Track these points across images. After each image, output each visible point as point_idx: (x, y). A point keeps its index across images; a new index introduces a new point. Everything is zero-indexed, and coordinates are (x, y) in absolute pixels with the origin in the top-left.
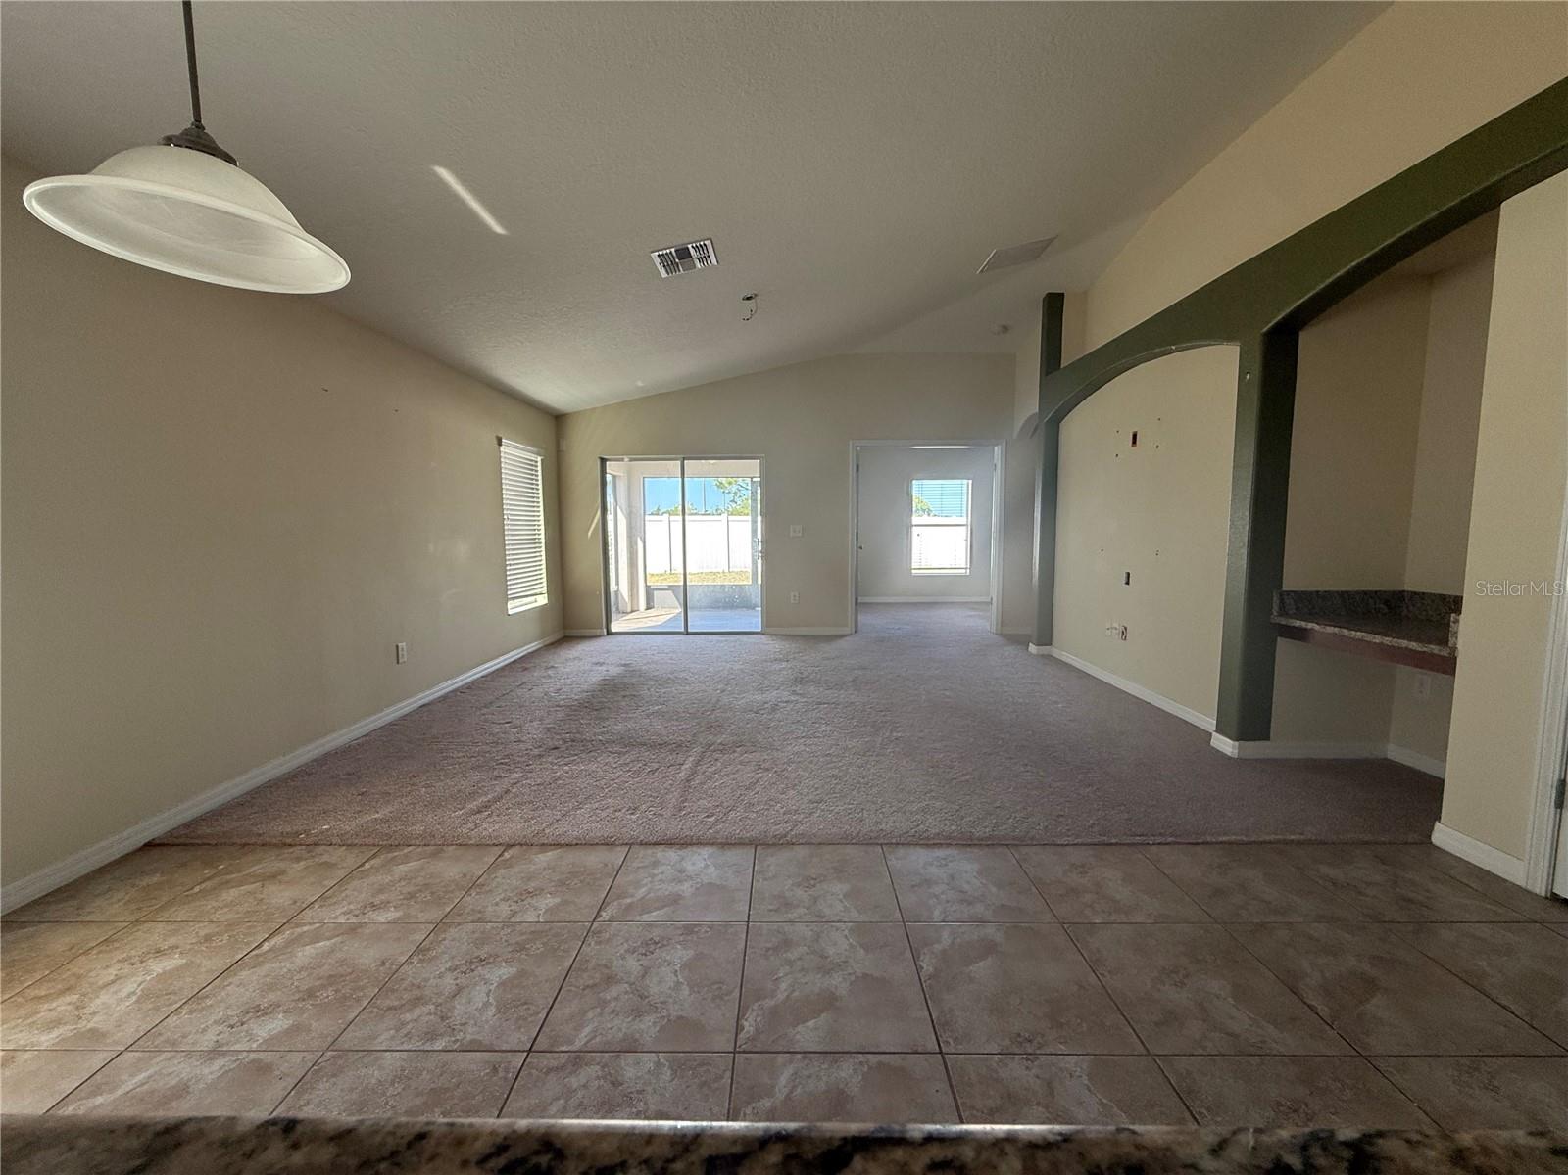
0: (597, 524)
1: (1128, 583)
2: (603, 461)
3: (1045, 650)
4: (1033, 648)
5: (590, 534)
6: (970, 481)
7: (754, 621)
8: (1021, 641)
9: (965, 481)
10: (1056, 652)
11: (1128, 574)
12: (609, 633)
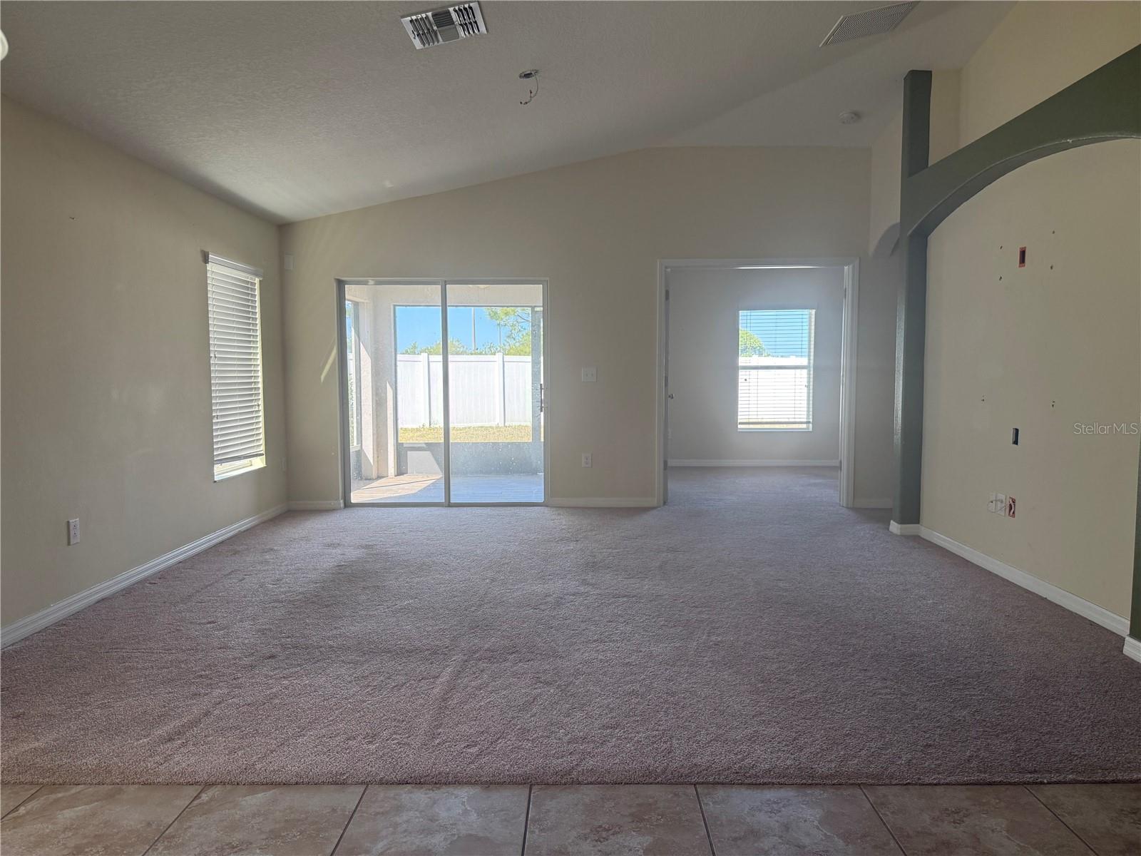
0: (334, 363)
1: (1016, 442)
2: (341, 284)
3: (911, 528)
4: (895, 527)
5: (323, 377)
6: (813, 312)
7: (534, 490)
8: (879, 517)
9: (806, 312)
10: (924, 531)
11: (1017, 431)
12: (348, 505)
